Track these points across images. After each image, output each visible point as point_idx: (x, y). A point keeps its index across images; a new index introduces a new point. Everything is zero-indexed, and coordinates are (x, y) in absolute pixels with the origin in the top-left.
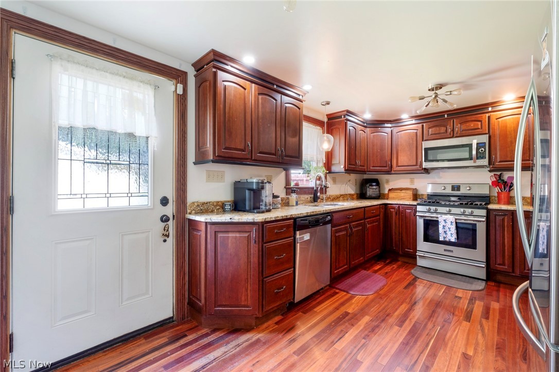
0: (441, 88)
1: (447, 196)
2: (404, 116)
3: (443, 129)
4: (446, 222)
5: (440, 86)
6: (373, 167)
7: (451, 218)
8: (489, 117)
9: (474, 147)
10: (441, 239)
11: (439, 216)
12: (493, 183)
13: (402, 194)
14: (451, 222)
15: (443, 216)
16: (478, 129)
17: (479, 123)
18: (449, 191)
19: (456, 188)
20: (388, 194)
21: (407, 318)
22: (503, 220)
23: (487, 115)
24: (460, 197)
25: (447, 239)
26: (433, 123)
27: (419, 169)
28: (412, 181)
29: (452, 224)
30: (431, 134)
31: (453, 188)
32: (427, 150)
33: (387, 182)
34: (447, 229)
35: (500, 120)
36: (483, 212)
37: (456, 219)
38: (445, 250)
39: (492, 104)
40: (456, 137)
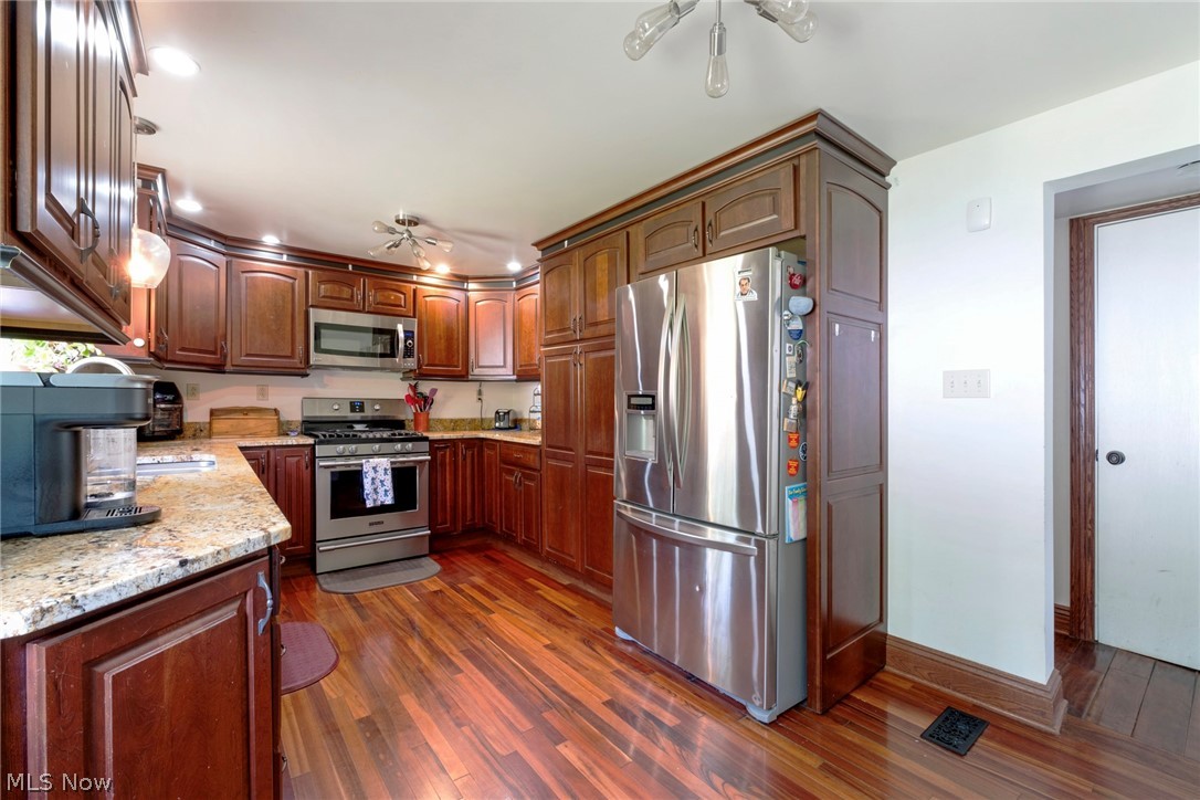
0: (416, 224)
1: (349, 424)
2: (270, 239)
3: (346, 292)
4: (376, 471)
5: (414, 222)
6: (183, 349)
7: (384, 463)
8: (415, 291)
9: (401, 335)
10: (369, 504)
11: (364, 461)
12: (408, 396)
13: (252, 422)
14: (385, 469)
15: (371, 460)
16: (401, 306)
17: (402, 296)
18: (346, 413)
19: (357, 406)
20: (210, 423)
23: (413, 286)
24: (374, 424)
25: (379, 503)
26: (327, 273)
27: (299, 366)
28: (263, 394)
29: (386, 474)
30: (324, 297)
31: (353, 409)
32: (318, 326)
33: (194, 391)
34: (378, 483)
35: (428, 299)
36: (425, 446)
37: (392, 463)
38: (371, 524)
39: (418, 271)
40: (368, 312)
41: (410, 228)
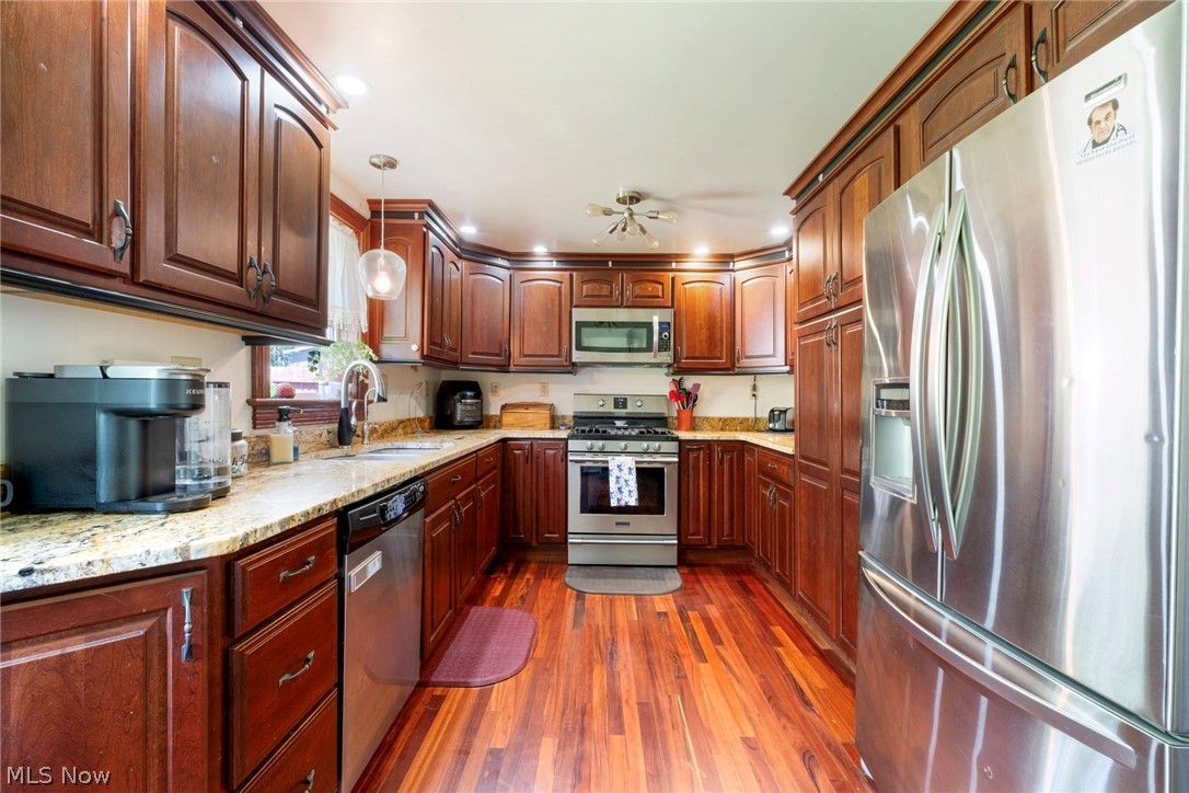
0: (638, 200)
1: (609, 419)
2: (540, 249)
3: (605, 289)
4: (620, 470)
5: (635, 198)
6: (474, 353)
7: (629, 462)
8: (673, 279)
9: (656, 328)
10: (614, 503)
11: (609, 458)
12: (672, 393)
13: (530, 415)
14: (630, 469)
15: (616, 458)
16: (658, 297)
17: (660, 287)
18: (610, 408)
19: (620, 402)
20: (501, 416)
21: (620, 702)
22: (698, 457)
23: (671, 274)
24: (633, 420)
25: (623, 503)
26: (590, 273)
27: (565, 363)
28: (544, 390)
29: (630, 473)
30: (586, 296)
31: (616, 406)
32: (580, 325)
33: (495, 390)
34: (622, 481)
35: (687, 286)
36: (672, 447)
37: (637, 462)
38: (618, 524)
39: (678, 257)
40: (627, 307)
41: (631, 207)
